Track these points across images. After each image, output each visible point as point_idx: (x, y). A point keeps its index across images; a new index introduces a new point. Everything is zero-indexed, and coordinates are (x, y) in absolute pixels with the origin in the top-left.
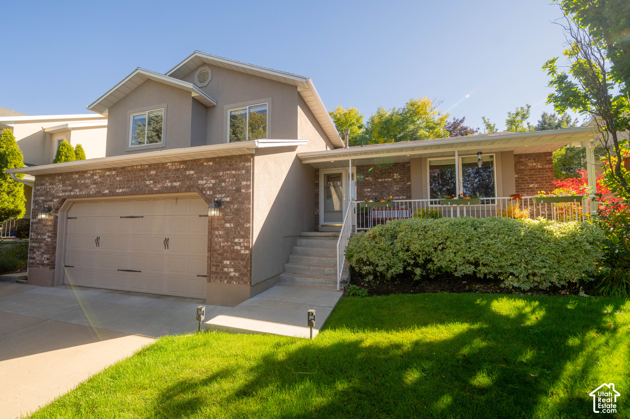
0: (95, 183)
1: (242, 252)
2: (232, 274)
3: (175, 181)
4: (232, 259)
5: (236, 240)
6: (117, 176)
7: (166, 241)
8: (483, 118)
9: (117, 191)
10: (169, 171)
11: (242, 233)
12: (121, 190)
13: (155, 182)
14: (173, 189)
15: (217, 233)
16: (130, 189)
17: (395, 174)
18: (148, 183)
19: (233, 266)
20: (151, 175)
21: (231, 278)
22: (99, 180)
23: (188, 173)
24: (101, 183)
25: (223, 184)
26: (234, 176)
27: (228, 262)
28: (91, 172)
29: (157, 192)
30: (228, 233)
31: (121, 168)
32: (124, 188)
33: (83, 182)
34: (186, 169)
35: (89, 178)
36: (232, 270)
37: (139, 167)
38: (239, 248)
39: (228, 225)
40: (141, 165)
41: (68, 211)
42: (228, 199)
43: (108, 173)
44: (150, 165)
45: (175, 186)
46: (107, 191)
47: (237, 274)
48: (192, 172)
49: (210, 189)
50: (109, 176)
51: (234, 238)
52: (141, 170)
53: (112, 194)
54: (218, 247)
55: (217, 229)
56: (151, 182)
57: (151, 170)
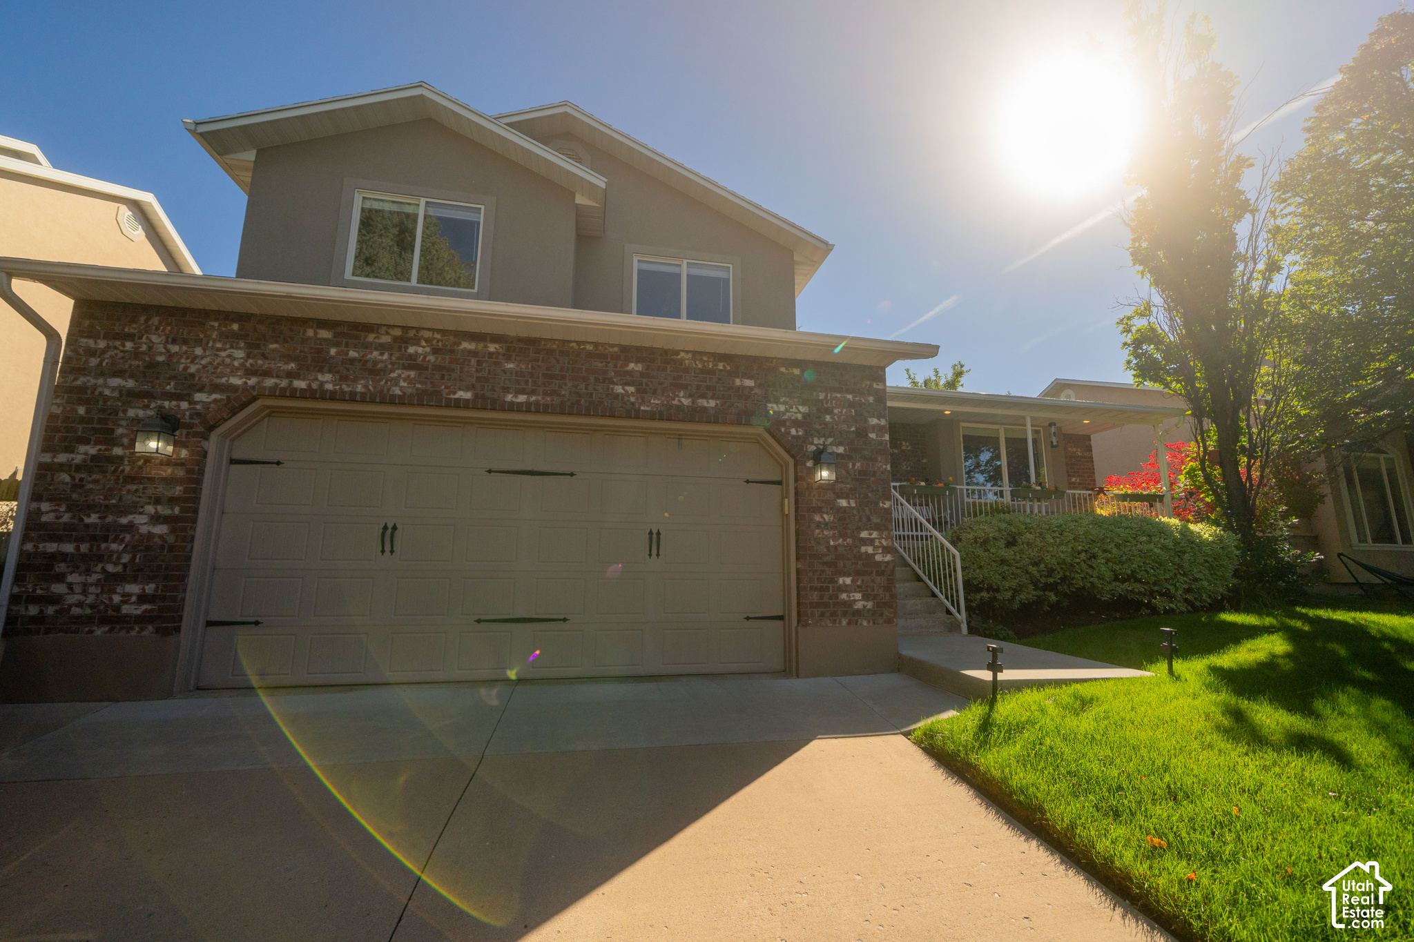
0: (412, 363)
1: (878, 558)
2: (859, 605)
3: (704, 396)
4: (858, 573)
5: (864, 534)
6: (508, 359)
7: (655, 539)
9: (509, 398)
10: (686, 370)
11: (876, 520)
12: (522, 398)
13: (641, 391)
14: (695, 415)
15: (817, 518)
16: (557, 400)
17: (904, 443)
18: (619, 389)
19: (859, 589)
20: (631, 373)
21: (858, 613)
22: (431, 358)
23: (738, 382)
24: (437, 367)
25: (828, 418)
26: (851, 405)
27: (848, 581)
28: (398, 332)
29: (651, 416)
30: (843, 522)
31: (519, 340)
32: (533, 392)
33: (353, 354)
34: (734, 374)
35: (382, 348)
36: (858, 596)
37: (589, 347)
38: (870, 550)
39: (843, 503)
40: (596, 345)
41: (233, 440)
42: (841, 450)
43: (466, 345)
44: (625, 349)
45: (705, 409)
46: (467, 395)
47: (870, 605)
48: (749, 383)
49: (796, 423)
50: (474, 353)
51: (859, 529)
52: (590, 355)
53: (481, 402)
54: (823, 549)
55: (819, 510)
56: (631, 389)
57: (628, 360)
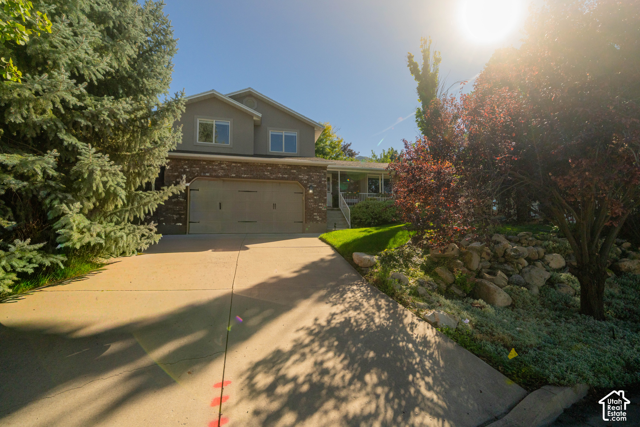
0: (222, 169)
1: (323, 209)
2: (318, 219)
3: (285, 174)
4: (318, 212)
5: (320, 204)
6: (242, 167)
7: (274, 205)
8: (372, 151)
9: (243, 176)
10: (281, 169)
11: (323, 201)
12: (245, 176)
13: (271, 174)
14: (283, 178)
15: (310, 201)
16: (253, 176)
18: (266, 173)
19: (319, 216)
20: (268, 170)
21: (318, 221)
22: (226, 167)
23: (292, 171)
24: (227, 169)
25: (313, 179)
26: (318, 176)
27: (316, 214)
28: (219, 162)
29: (273, 179)
30: (316, 202)
31: (244, 163)
32: (248, 174)
33: (210, 167)
34: (291, 169)
35: (216, 165)
36: (318, 217)
37: (259, 164)
38: (321, 207)
39: (315, 197)
40: (261, 163)
42: (315, 186)
43: (233, 164)
44: (267, 164)
45: (285, 177)
46: (234, 175)
47: (321, 219)
48: (295, 171)
49: (305, 180)
50: (235, 166)
51: (319, 203)
52: (259, 166)
53: (237, 177)
54: (311, 207)
55: (310, 199)
56: (269, 173)
57: (268, 167)
